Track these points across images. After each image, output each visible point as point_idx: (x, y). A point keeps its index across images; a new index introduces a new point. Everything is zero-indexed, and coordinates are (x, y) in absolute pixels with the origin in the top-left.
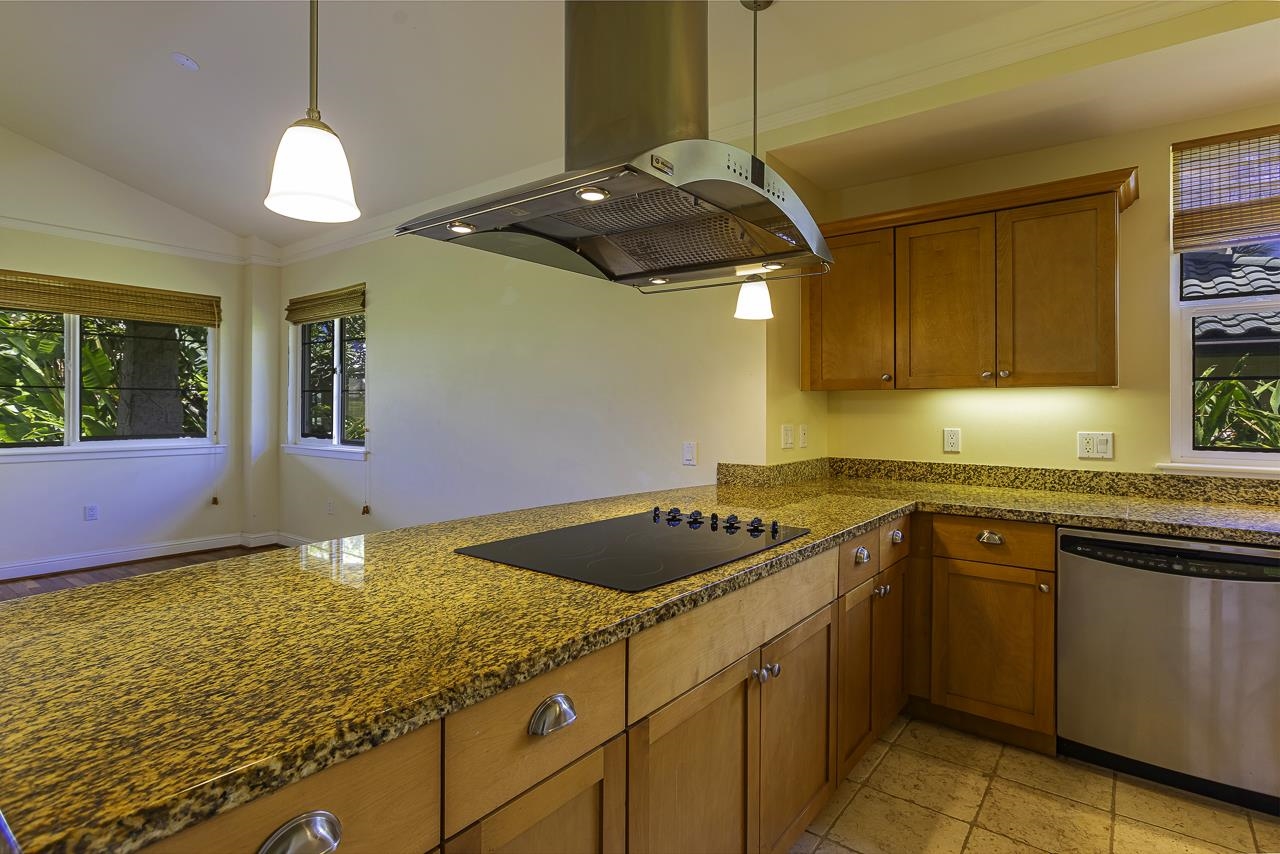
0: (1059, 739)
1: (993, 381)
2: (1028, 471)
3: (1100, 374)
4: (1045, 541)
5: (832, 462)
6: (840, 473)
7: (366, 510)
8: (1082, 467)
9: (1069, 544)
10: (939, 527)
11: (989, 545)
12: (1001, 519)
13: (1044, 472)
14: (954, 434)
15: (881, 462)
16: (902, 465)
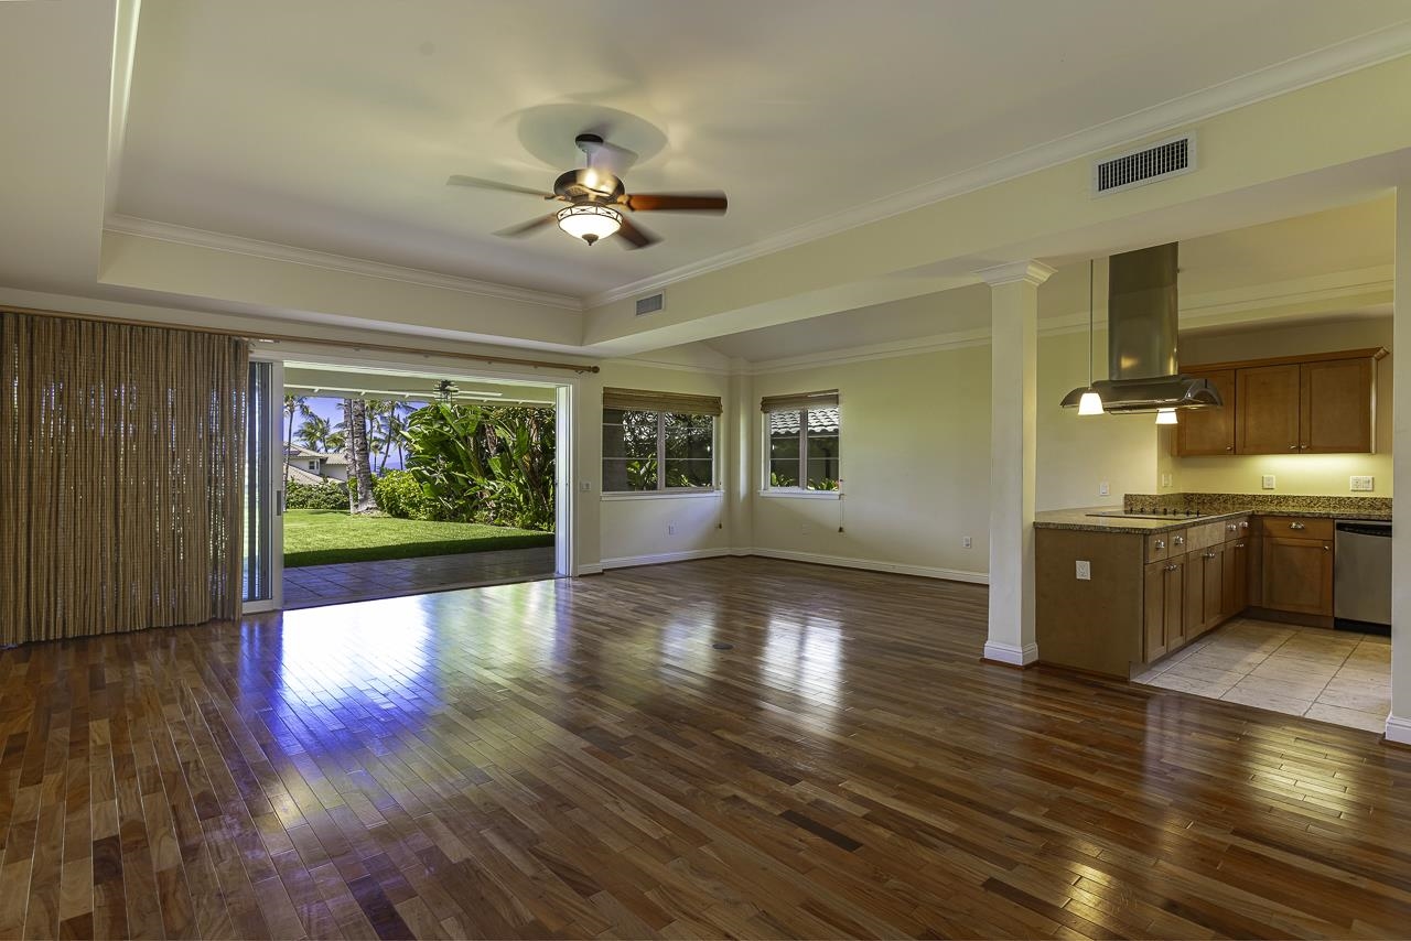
0: (1336, 619)
1: (1299, 451)
2: (1319, 498)
3: (1362, 447)
4: (1329, 526)
5: (1186, 496)
6: (1192, 503)
7: (841, 530)
8: (1353, 495)
9: (1341, 527)
10: (1268, 523)
11: (1296, 529)
12: (1303, 517)
13: (1329, 499)
14: (1270, 479)
15: (1220, 495)
16: (1234, 496)
